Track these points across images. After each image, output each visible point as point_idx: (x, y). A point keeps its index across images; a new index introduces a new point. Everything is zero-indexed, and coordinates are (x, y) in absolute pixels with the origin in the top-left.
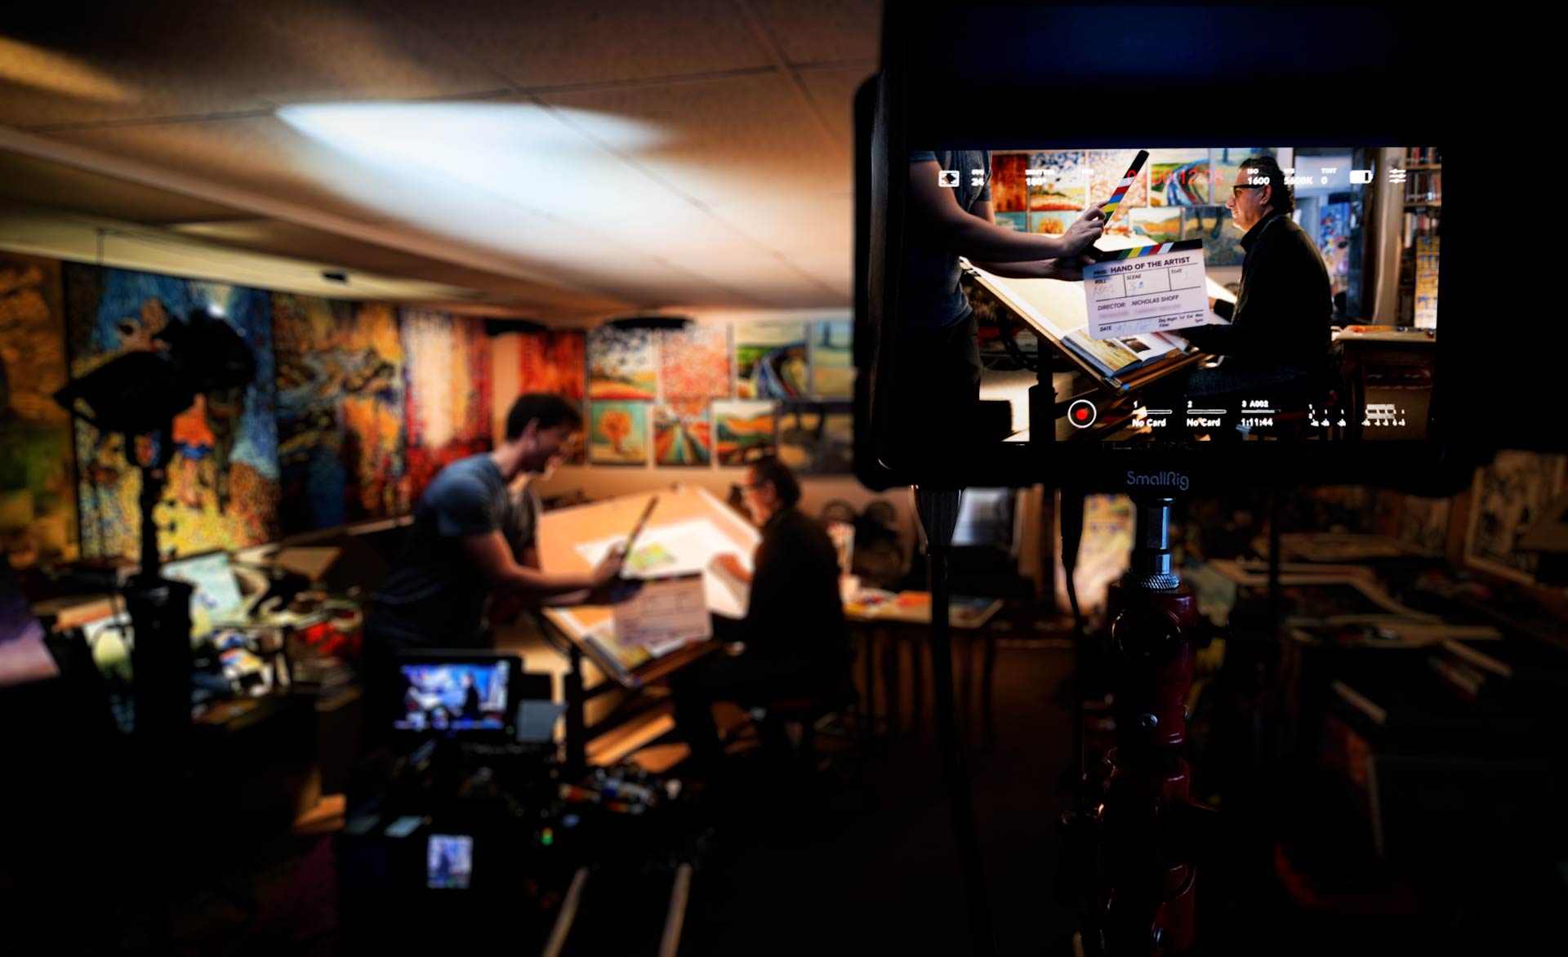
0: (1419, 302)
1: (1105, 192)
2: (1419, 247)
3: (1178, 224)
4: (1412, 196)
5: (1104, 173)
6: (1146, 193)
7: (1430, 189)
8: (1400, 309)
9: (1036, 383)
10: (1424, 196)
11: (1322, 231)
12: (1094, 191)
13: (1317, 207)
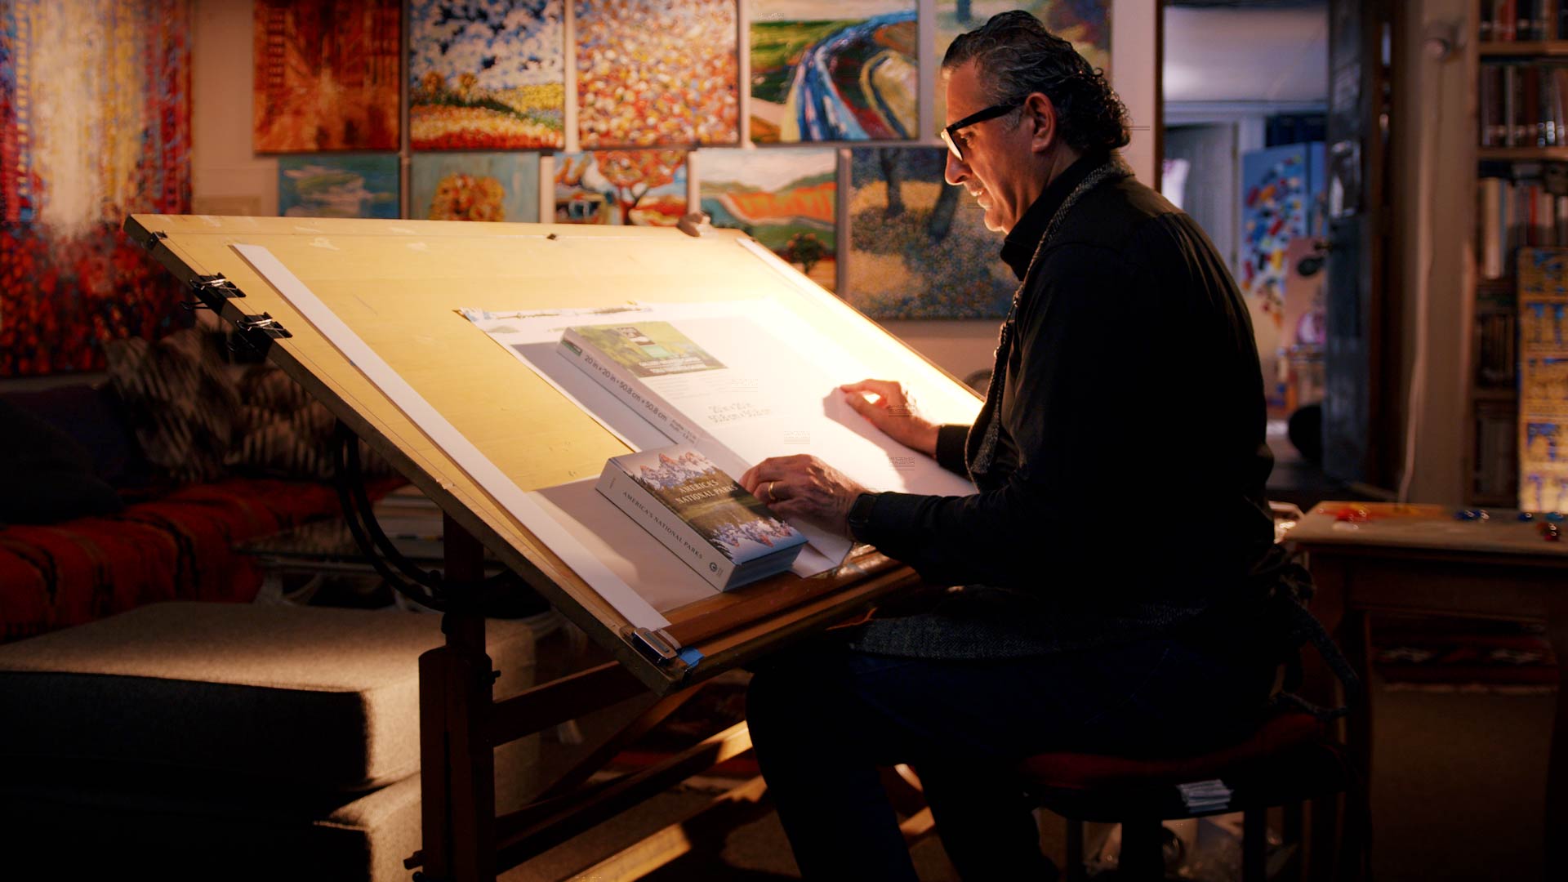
0: (1530, 437)
1: (621, 101)
2: (1525, 279)
3: (830, 195)
4: (1501, 131)
5: (618, 46)
6: (739, 104)
7: (1550, 111)
8: (1476, 457)
9: (438, 641)
10: (1533, 130)
11: (1251, 225)
12: (590, 97)
13: (1234, 152)
